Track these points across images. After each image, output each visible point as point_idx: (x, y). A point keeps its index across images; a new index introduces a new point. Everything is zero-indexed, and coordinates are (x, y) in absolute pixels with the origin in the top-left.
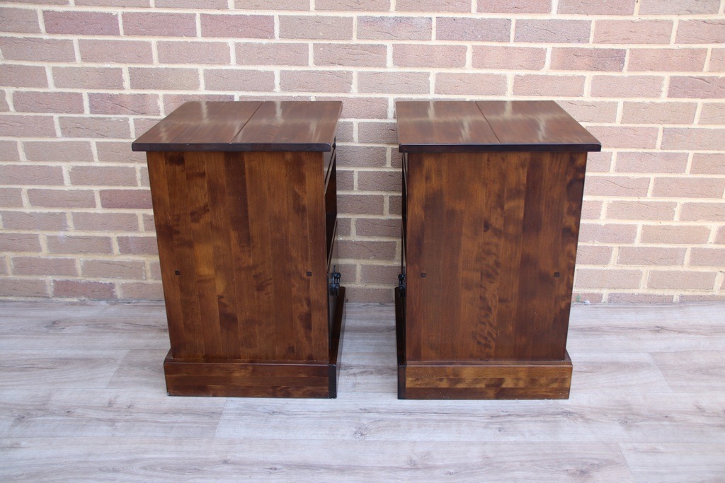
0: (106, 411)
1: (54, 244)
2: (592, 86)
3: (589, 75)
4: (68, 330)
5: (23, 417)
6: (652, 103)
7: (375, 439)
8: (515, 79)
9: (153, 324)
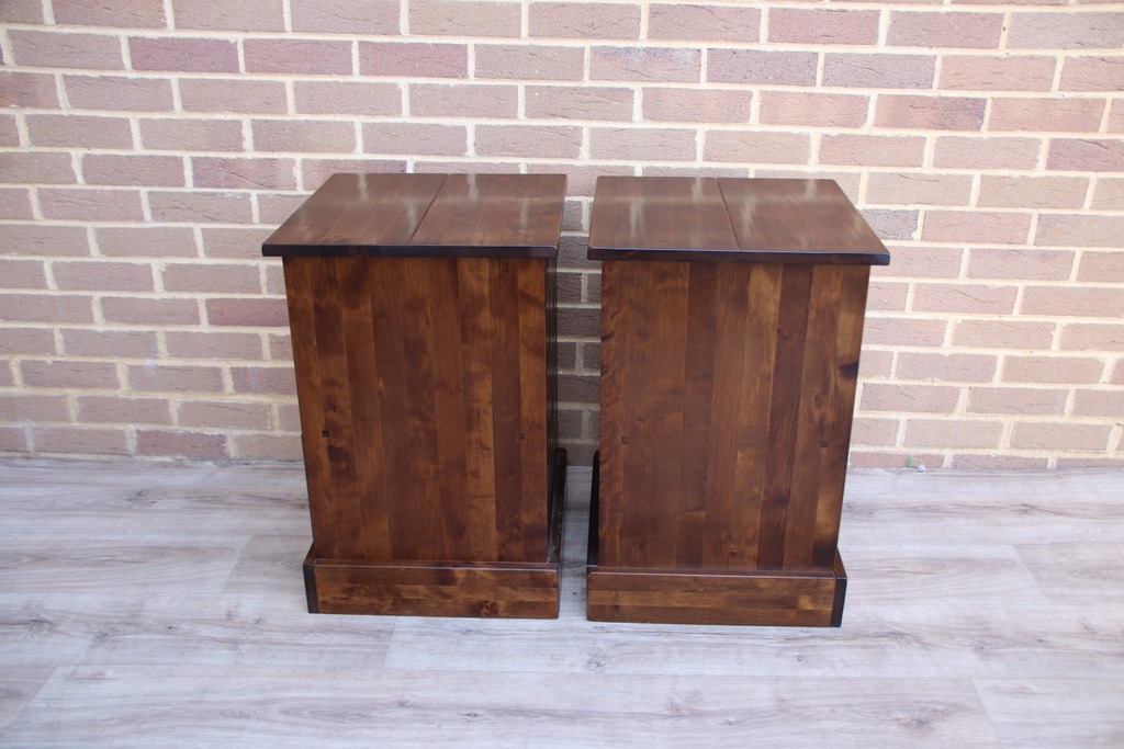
0: (223, 626)
1: (139, 378)
2: (936, 152)
3: (932, 136)
4: (160, 505)
5: (106, 635)
6: (1023, 177)
7: (618, 671)
8: (823, 140)
9: (284, 497)
